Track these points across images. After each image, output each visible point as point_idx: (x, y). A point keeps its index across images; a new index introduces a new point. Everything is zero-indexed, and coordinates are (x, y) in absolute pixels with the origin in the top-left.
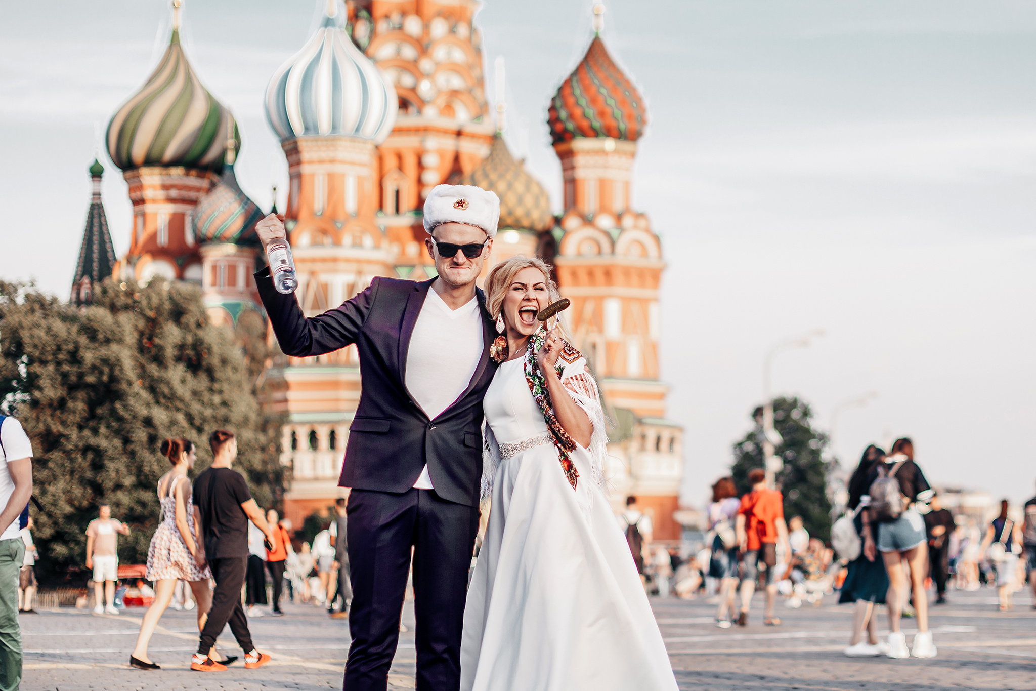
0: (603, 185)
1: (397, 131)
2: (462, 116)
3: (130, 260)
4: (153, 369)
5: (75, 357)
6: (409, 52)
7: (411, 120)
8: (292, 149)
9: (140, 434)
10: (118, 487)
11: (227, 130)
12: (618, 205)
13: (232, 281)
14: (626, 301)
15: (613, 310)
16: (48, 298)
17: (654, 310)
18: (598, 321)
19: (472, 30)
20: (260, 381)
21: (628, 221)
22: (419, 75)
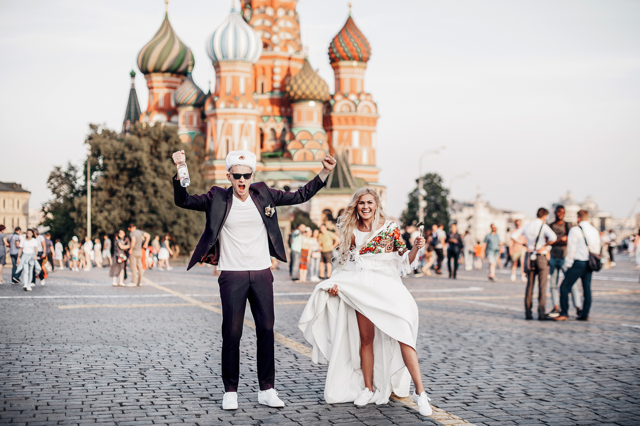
0: (352, 82)
1: (262, 58)
2: (291, 51)
3: (148, 113)
4: (156, 162)
5: (122, 157)
6: (268, 23)
7: (269, 53)
8: (217, 65)
9: (151, 190)
10: (141, 212)
11: (189, 57)
12: (358, 90)
13: (191, 122)
14: (362, 132)
15: (356, 135)
16: (111, 132)
17: (374, 135)
18: (349, 140)
19: (296, 13)
20: (203, 166)
21: (363, 97)
22: (272, 33)
